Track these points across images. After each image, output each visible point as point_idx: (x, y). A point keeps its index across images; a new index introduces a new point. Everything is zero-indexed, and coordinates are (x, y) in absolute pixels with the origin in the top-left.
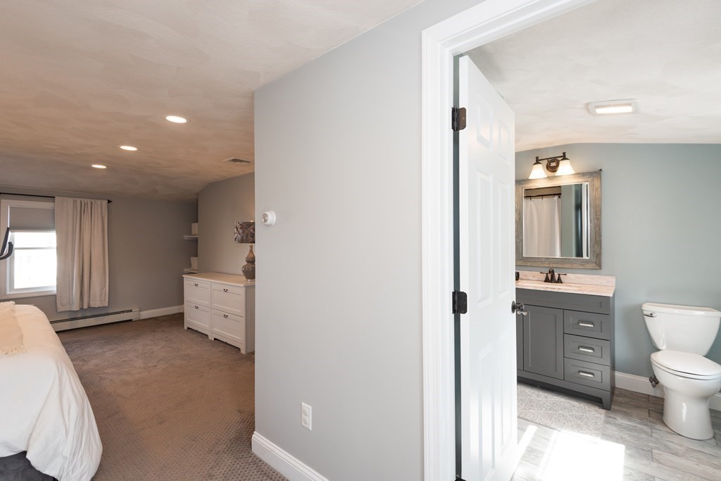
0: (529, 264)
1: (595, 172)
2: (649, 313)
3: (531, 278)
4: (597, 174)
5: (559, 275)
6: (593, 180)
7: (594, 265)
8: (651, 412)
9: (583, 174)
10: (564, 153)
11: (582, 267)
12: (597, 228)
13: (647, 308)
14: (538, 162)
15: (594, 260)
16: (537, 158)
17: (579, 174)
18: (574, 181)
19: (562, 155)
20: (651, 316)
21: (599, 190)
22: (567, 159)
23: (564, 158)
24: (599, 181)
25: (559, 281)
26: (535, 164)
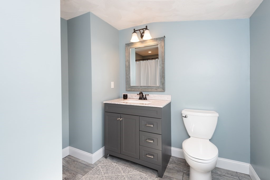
0: (133, 90)
1: (162, 38)
2: (184, 115)
3: (134, 98)
4: (163, 39)
5: (145, 95)
6: (161, 42)
7: (161, 89)
8: (184, 174)
9: (156, 39)
10: (146, 26)
11: (156, 91)
12: (163, 69)
13: (184, 113)
14: (135, 31)
15: (161, 86)
16: (134, 29)
17: (154, 39)
18: (152, 43)
19: (145, 27)
20: (185, 117)
21: (164, 47)
22: (148, 30)
23: (146, 29)
24: (163, 43)
25: (145, 99)
26: (133, 33)
